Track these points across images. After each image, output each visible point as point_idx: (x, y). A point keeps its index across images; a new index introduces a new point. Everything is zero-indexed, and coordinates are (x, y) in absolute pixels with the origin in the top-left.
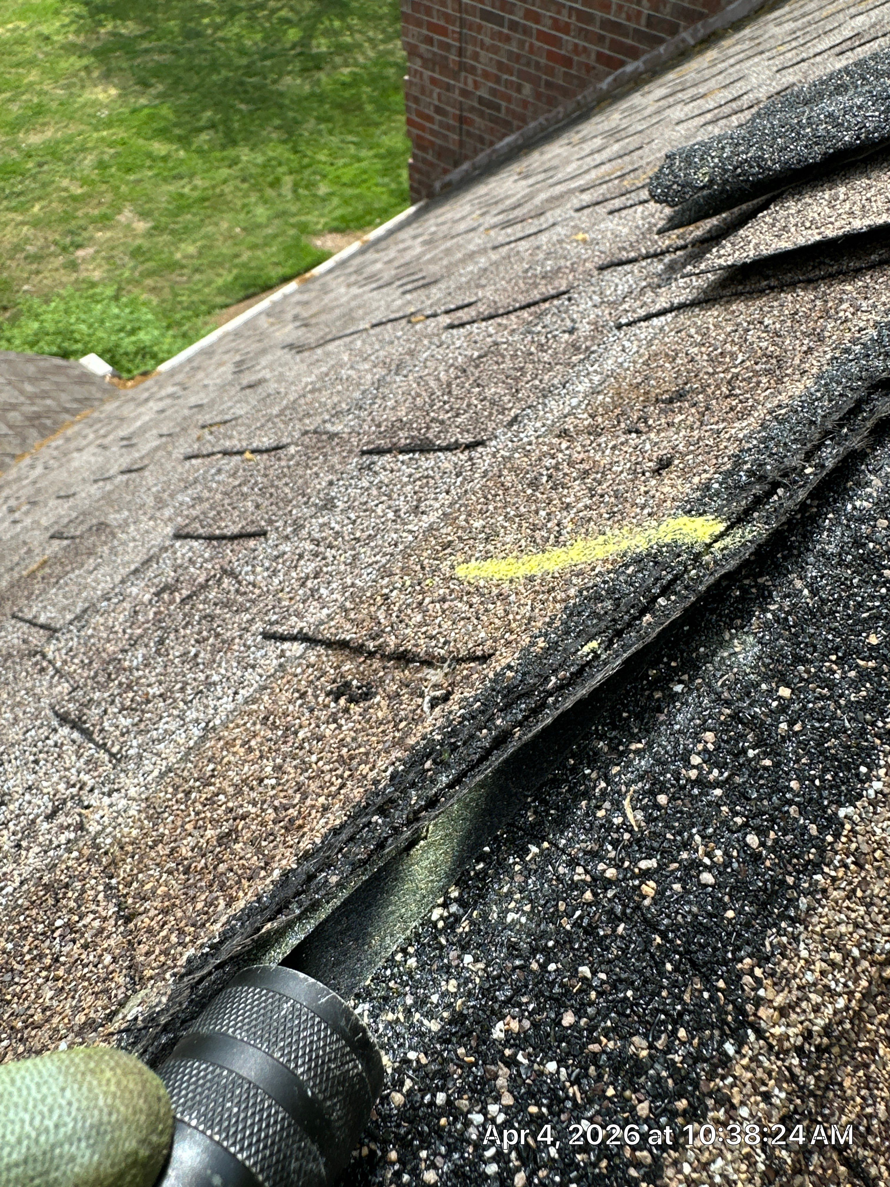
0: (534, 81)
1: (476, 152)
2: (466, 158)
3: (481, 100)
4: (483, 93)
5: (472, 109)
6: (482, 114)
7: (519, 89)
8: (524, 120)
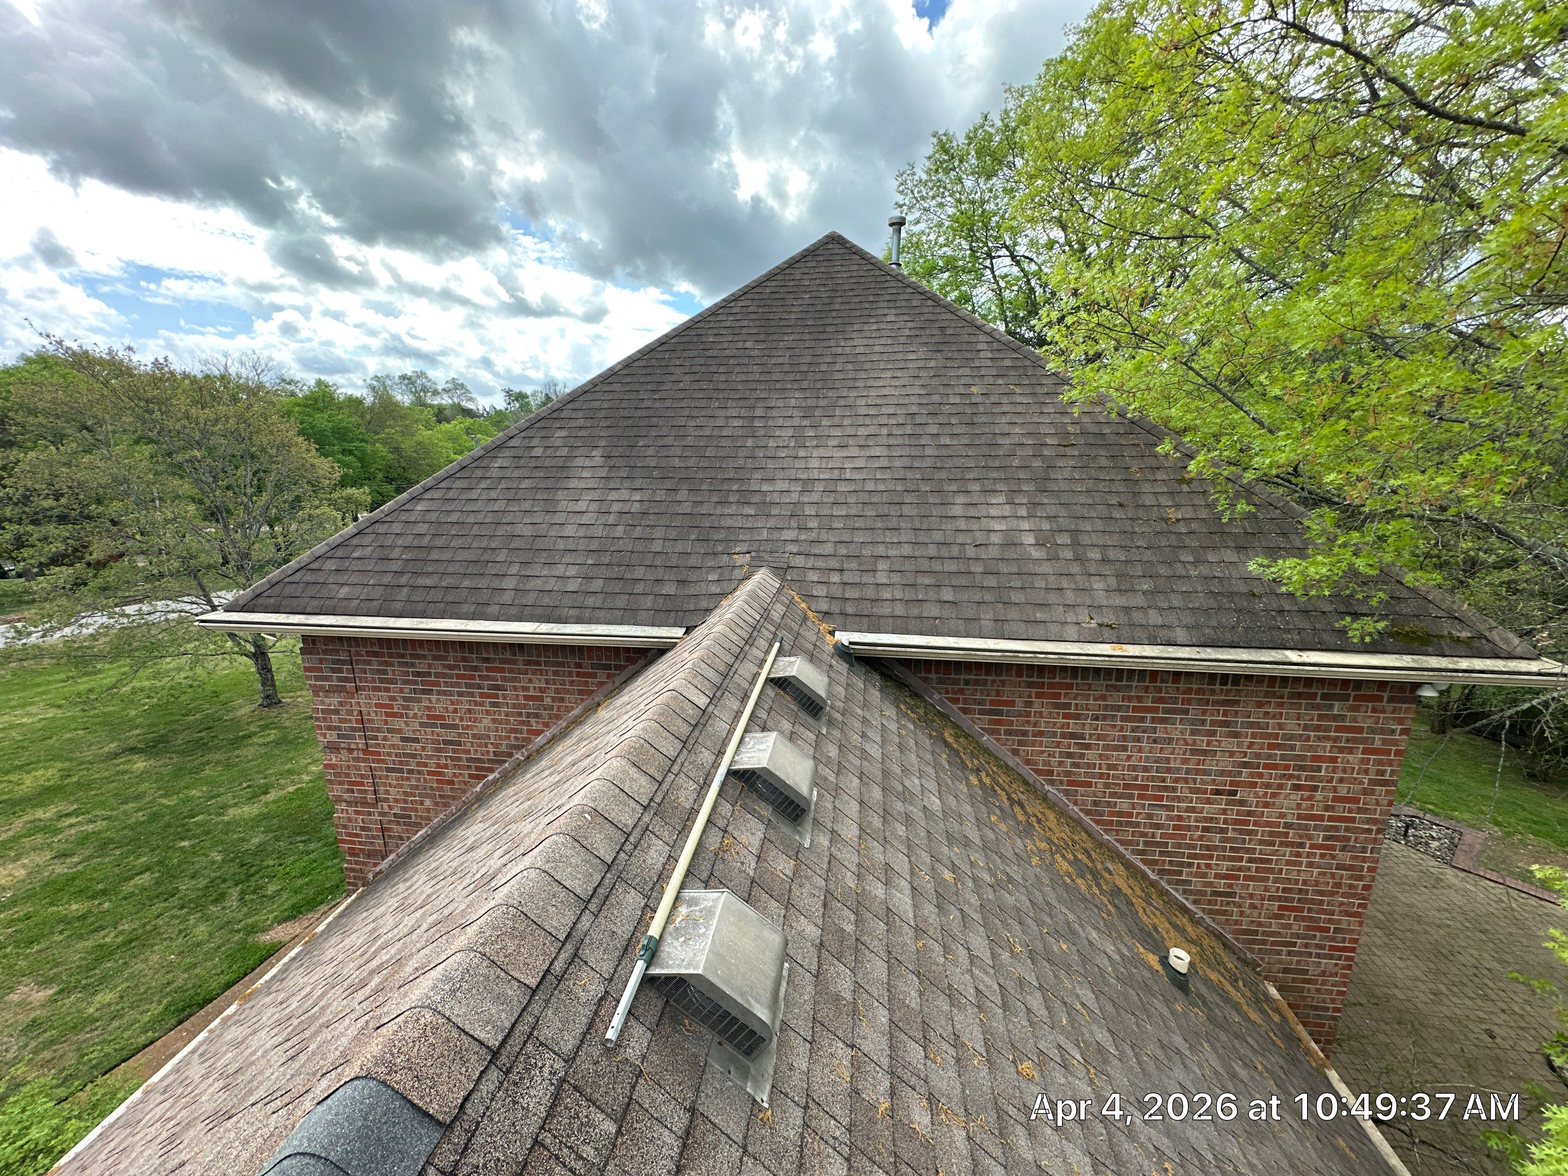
0: (432, 797)
1: (398, 847)
2: (391, 852)
3: (395, 815)
4: (396, 811)
5: (390, 822)
6: (398, 823)
7: (422, 803)
8: (429, 819)
